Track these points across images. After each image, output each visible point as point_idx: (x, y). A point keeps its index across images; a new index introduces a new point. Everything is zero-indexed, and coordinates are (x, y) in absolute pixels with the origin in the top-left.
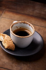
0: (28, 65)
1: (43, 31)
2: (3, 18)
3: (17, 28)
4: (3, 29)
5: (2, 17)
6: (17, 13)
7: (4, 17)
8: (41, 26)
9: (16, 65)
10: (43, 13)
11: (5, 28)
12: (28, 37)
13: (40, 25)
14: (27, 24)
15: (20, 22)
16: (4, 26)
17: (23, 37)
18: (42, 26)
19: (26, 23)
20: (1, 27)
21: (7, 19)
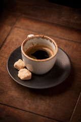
0: (48, 102)
1: (71, 47)
2: (16, 29)
3: (33, 45)
4: (15, 44)
5: (15, 27)
6: (37, 21)
7: (17, 27)
8: (69, 40)
9: (30, 101)
10: (72, 21)
11: (18, 43)
12: (48, 60)
13: (67, 39)
14: (47, 39)
15: (37, 37)
16: (17, 40)
17: (39, 60)
18: (71, 40)
19: (45, 38)
20: (13, 42)
21: (22, 30)
